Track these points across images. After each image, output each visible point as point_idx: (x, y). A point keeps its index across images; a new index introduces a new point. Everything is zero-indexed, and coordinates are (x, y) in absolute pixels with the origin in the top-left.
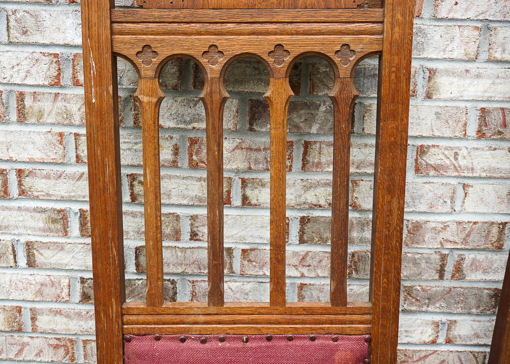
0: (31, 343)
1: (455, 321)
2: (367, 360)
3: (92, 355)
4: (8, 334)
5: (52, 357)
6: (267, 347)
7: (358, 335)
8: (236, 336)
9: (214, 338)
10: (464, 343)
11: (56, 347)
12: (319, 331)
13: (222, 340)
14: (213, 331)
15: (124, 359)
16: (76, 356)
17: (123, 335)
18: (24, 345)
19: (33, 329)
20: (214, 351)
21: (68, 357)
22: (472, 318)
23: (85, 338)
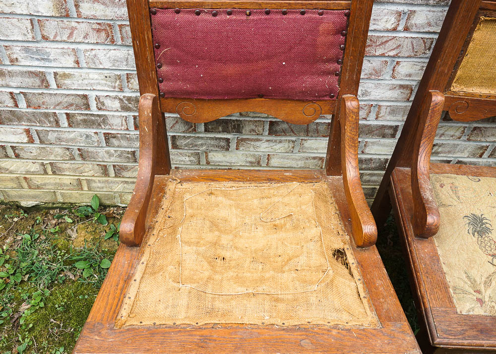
0: (78, 27)
1: (415, 11)
2: (344, 32)
3: (127, 38)
4: (59, 20)
5: (96, 40)
6: (266, 19)
7: (340, 10)
8: (241, 10)
9: (224, 12)
10: (418, 31)
11: (98, 31)
12: (308, 7)
13: (230, 14)
14: (222, 5)
15: (152, 30)
16: (115, 38)
17: (150, 8)
18: (73, 29)
19: (78, 15)
20: (223, 22)
21: (108, 39)
22: (428, 9)
23: (120, 23)
